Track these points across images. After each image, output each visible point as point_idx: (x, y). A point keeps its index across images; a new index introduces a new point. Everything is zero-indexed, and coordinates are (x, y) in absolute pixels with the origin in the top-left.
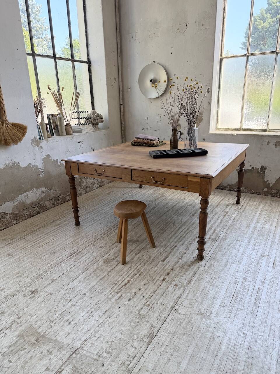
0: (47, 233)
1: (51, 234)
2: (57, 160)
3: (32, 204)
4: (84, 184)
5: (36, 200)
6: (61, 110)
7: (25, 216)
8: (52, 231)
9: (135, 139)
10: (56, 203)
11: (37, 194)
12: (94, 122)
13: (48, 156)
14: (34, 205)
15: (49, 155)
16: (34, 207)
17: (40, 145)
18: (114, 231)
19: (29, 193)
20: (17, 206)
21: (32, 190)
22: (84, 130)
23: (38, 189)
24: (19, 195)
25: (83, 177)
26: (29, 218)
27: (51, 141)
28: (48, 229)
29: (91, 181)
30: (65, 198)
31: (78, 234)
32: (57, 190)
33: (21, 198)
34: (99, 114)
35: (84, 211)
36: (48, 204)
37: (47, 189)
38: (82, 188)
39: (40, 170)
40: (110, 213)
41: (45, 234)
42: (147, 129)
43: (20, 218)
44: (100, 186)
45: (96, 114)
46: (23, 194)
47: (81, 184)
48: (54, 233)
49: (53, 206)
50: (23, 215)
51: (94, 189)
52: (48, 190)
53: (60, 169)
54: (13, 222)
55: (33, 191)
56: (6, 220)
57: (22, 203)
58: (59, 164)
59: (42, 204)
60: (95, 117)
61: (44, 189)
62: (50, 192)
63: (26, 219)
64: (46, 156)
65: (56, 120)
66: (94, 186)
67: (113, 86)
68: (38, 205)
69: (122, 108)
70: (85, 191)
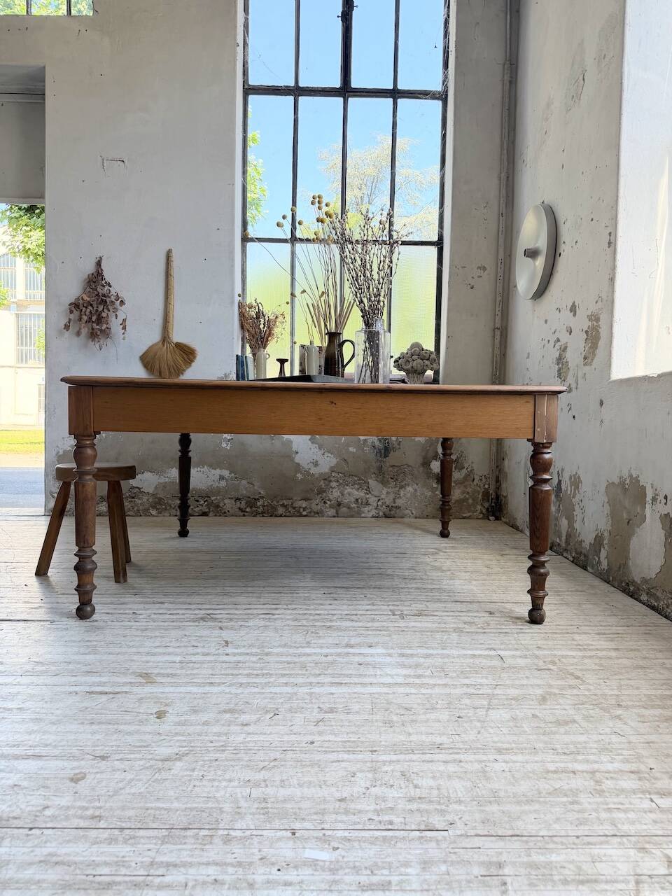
3: (194, 492)
4: (335, 494)
10: (248, 510)
11: (207, 477)
14: (197, 495)
16: (197, 501)
19: (193, 471)
20: (164, 486)
21: (200, 468)
23: (212, 469)
25: (333, 479)
29: (360, 494)
30: (274, 508)
32: (256, 484)
36: (228, 504)
37: (233, 475)
38: (325, 503)
39: (224, 435)
43: (166, 509)
44: (386, 516)
47: (324, 491)
49: (241, 514)
50: (173, 506)
51: (363, 515)
52: (236, 478)
53: (272, 444)
54: (151, 511)
55: (202, 470)
56: (141, 504)
59: (217, 501)
61: (226, 473)
62: (239, 484)
66: (366, 509)
67: (472, 284)
68: (206, 499)
69: (498, 337)
70: (332, 512)
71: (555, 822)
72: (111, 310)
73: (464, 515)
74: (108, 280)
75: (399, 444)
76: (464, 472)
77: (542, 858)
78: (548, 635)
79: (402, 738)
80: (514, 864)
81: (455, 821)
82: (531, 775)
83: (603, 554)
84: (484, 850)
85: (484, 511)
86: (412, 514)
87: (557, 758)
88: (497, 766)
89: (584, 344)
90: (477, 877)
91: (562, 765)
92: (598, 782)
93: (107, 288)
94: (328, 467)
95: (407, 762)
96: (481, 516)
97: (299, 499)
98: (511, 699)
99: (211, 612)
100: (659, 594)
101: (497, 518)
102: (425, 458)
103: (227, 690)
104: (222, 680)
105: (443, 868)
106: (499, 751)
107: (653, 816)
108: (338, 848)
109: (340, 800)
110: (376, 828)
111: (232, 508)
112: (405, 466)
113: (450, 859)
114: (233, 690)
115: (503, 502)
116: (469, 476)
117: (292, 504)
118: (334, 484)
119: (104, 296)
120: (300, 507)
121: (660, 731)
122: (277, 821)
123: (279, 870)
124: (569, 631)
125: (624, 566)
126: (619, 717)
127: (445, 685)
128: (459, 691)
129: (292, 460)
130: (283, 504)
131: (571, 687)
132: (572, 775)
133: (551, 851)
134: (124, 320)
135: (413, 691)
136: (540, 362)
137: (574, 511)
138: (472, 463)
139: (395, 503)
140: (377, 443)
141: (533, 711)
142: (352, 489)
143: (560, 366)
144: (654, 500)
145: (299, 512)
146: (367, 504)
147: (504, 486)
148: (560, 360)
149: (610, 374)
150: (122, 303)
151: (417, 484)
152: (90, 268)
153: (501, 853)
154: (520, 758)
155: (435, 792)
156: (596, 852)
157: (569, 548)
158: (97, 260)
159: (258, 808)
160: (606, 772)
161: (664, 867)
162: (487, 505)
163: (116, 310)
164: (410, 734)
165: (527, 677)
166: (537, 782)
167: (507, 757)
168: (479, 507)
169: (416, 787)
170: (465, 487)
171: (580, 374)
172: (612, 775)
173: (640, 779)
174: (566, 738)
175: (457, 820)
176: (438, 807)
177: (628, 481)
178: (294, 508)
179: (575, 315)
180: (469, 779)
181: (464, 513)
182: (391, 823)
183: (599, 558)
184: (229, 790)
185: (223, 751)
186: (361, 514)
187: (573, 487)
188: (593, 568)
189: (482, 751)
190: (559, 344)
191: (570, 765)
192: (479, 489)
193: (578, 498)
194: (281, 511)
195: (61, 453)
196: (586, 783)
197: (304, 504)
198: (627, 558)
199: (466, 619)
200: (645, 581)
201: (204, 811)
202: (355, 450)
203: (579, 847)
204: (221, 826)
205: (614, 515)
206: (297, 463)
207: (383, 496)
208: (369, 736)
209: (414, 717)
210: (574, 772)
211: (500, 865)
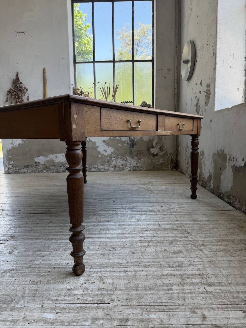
4: (114, 162)
5: (63, 162)
7: (53, 170)
14: (61, 164)
16: (61, 167)
19: (59, 155)
20: (48, 161)
24: (50, 154)
25: (113, 157)
26: (55, 172)
29: (122, 162)
30: (91, 169)
33: (52, 156)
38: (110, 166)
43: (49, 170)
44: (133, 170)
46: (54, 154)
47: (110, 162)
51: (125, 170)
53: (88, 144)
54: (43, 171)
55: (62, 155)
56: (40, 168)
57: (52, 160)
63: (53, 172)
66: (126, 168)
67: (165, 76)
68: (64, 166)
69: (176, 97)
70: (113, 169)
71: (158, 299)
72: (23, 93)
73: (164, 169)
74: (21, 81)
75: (138, 142)
76: (164, 152)
77: (147, 316)
78: (182, 215)
79: (106, 261)
80: (133, 319)
81: (115, 299)
82: (155, 277)
83: (212, 182)
84: (123, 313)
85: (172, 167)
86: (144, 169)
87: (169, 269)
88: (142, 273)
89: (205, 97)
90: (114, 326)
91: (170, 272)
92: (183, 280)
93: (21, 84)
94: (110, 152)
95: (104, 272)
96: (170, 169)
97: (100, 165)
98: (158, 243)
99: (50, 209)
100: (231, 197)
101: (177, 170)
102: (148, 147)
103: (42, 241)
104: (42, 238)
105: (101, 322)
106: (145, 266)
107: (203, 295)
108: (59, 312)
109: (68, 290)
110: (79, 303)
112: (141, 151)
113: (106, 317)
114: (45, 241)
115: (179, 163)
116: (166, 154)
117: (97, 167)
118: (113, 159)
119: (20, 88)
120: (100, 168)
121: (217, 256)
122: (38, 300)
123: (29, 323)
124: (191, 213)
125: (218, 187)
126: (201, 250)
127: (132, 237)
128: (138, 239)
129: (96, 150)
130: (94, 167)
131: (185, 237)
132: (173, 277)
133: (152, 313)
134: (28, 97)
135: (119, 240)
136: (190, 106)
137: (202, 165)
138: (167, 148)
139: (137, 165)
140: (129, 142)
141: (165, 248)
142: (120, 160)
143: (197, 107)
144: (229, 159)
145: (100, 170)
146: (126, 166)
147: (179, 157)
148: (197, 105)
149: (214, 109)
150: (27, 90)
151: (145, 158)
152: (14, 77)
153: (129, 314)
154: (153, 269)
155: (111, 285)
156: (172, 313)
157: (200, 180)
158: (16, 74)
159: (32, 294)
160: (188, 275)
161: (201, 320)
162: (172, 165)
163: (25, 93)
164: (110, 259)
165: (168, 233)
166: (157, 280)
167: (147, 269)
168: (170, 166)
169: (104, 283)
170: (164, 158)
171: (204, 110)
172: (190, 276)
173: (202, 278)
174: (176, 260)
175: (116, 299)
176: (110, 293)
177: (220, 153)
178: (98, 168)
179: (202, 86)
180: (128, 279)
181: (164, 168)
182: (86, 300)
183: (210, 183)
184: (24, 285)
185: (29, 268)
186: (124, 170)
187: (201, 156)
188: (208, 187)
189: (138, 266)
190: (197, 98)
191: (173, 272)
192: (169, 159)
193: (203, 160)
194: (93, 169)
195: (8, 150)
196: (178, 280)
197: (102, 167)
198: (220, 183)
199: (150, 209)
200: (226, 192)
201: (9, 296)
202: (120, 145)
203: (166, 311)
204: (13, 303)
205: (215, 166)
206: (98, 151)
207: (132, 163)
208: (93, 260)
209: (115, 252)
210: (174, 275)
211: (127, 320)
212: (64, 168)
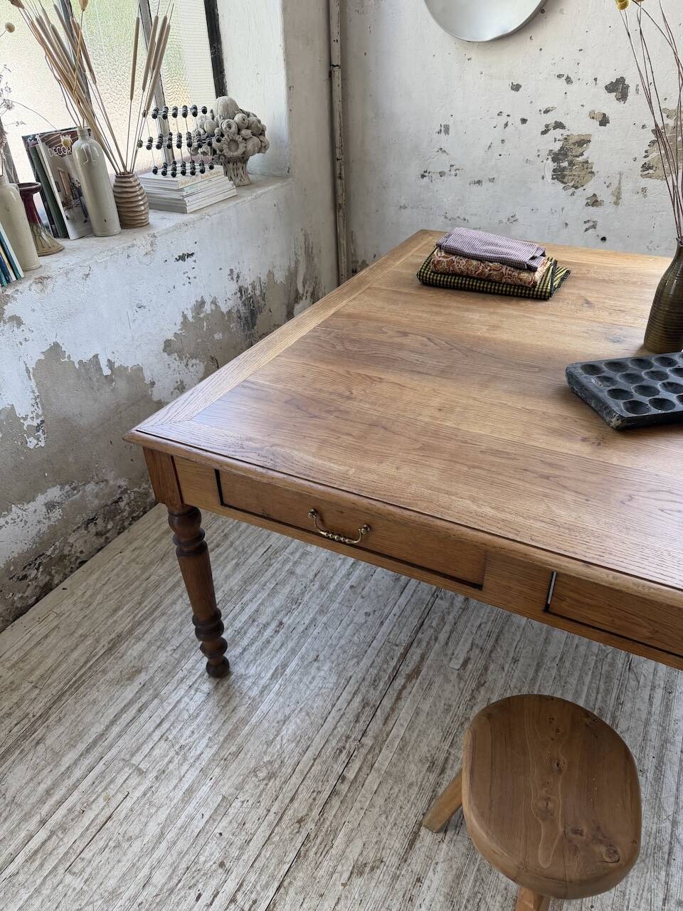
0: (95, 743)
1: (110, 747)
2: (96, 356)
3: (12, 568)
6: (88, 115)
8: (113, 723)
9: (439, 256)
10: (109, 527)
11: (26, 522)
12: (229, 154)
13: (55, 351)
14: (20, 568)
15: (56, 345)
16: (25, 577)
17: (7, 314)
18: (391, 723)
21: (5, 516)
22: (194, 197)
23: (28, 503)
27: (61, 281)
28: (94, 702)
31: (234, 749)
32: (110, 476)
34: (248, 115)
35: (230, 566)
36: (78, 542)
37: (67, 488)
39: (26, 423)
40: (337, 579)
41: (88, 750)
42: (442, 174)
45: (238, 117)
48: (126, 737)
49: (102, 540)
55: (8, 518)
58: (107, 371)
59: (57, 552)
60: (234, 129)
61: (54, 493)
62: (82, 497)
64: (42, 357)
65: (69, 164)
68: (38, 562)
69: (340, 81)
102: (288, 306)
111: (85, 542)
140: (243, 310)
143: (565, 164)
148: (562, 155)
171: (629, 187)
179: (621, 99)
190: (563, 132)
202: (220, 335)
206: (156, 402)
212: (42, 572)
